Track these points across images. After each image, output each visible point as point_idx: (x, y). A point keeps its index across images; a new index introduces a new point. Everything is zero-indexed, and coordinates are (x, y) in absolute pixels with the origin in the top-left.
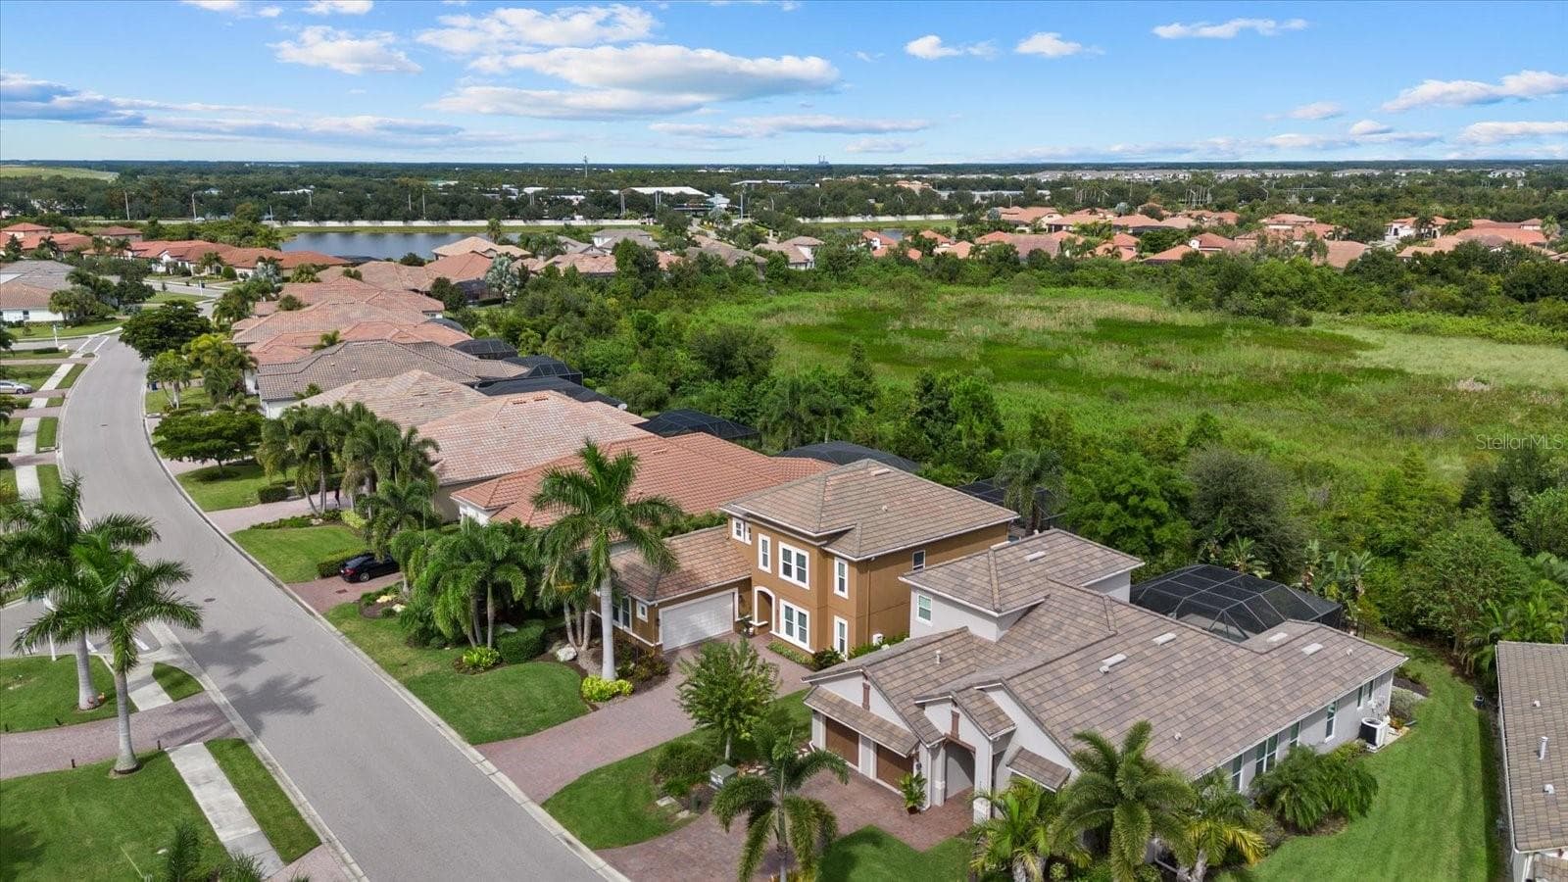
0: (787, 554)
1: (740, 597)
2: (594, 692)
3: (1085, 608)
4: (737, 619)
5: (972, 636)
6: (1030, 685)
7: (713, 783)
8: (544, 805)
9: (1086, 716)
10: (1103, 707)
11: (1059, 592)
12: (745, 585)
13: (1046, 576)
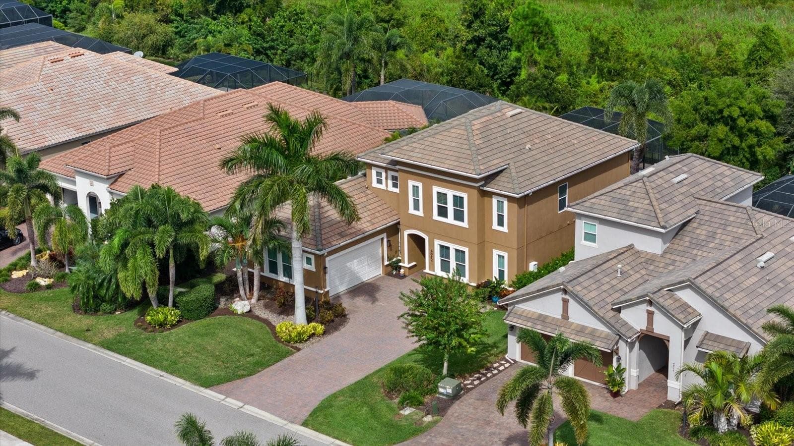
0: (442, 197)
1: (388, 241)
2: (293, 335)
3: (732, 219)
4: (386, 263)
5: (638, 252)
6: (711, 282)
7: (442, 394)
8: (305, 424)
9: (756, 301)
10: (766, 293)
11: (707, 208)
12: (393, 230)
13: (692, 195)
